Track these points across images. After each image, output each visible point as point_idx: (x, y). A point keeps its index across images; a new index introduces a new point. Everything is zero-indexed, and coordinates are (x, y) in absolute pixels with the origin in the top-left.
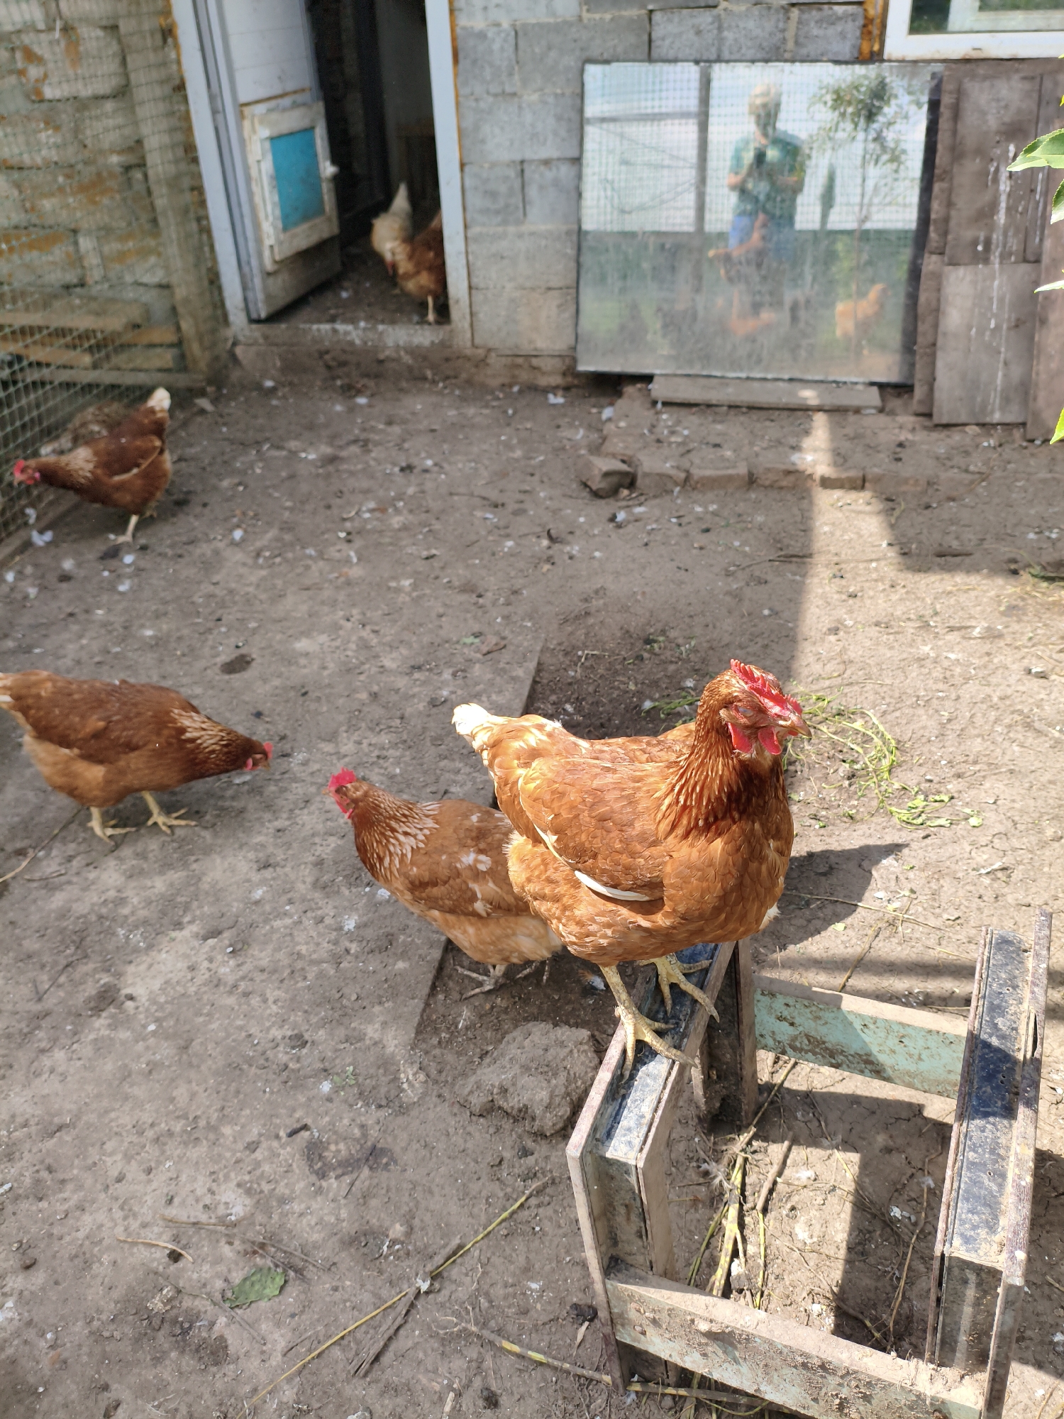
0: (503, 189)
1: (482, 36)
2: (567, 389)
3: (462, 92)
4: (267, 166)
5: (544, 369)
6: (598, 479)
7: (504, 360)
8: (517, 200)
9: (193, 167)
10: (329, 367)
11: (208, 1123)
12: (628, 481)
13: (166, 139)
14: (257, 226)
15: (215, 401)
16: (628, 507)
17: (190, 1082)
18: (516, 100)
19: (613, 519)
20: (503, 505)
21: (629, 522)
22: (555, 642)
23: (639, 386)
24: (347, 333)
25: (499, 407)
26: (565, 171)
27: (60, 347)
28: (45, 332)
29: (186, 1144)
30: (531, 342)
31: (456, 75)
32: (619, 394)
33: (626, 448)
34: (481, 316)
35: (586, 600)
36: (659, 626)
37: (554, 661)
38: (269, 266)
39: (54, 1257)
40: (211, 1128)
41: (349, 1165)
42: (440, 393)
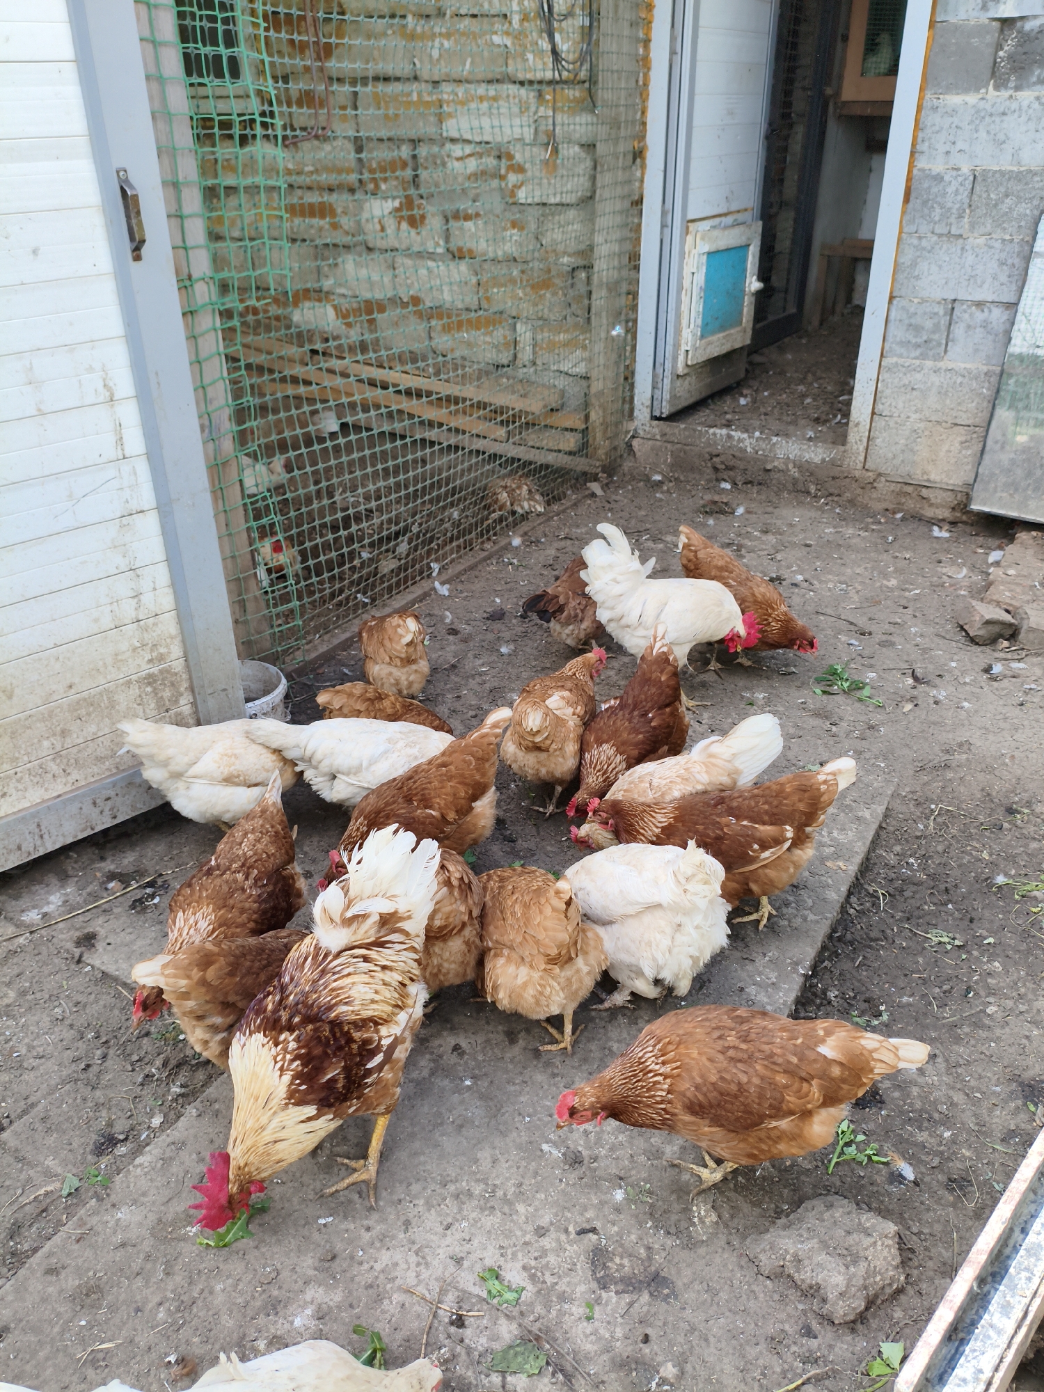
0: (929, 324)
1: (938, 178)
2: (953, 523)
3: (905, 230)
4: (700, 279)
5: (933, 501)
6: (978, 625)
7: (893, 487)
8: (940, 337)
9: (633, 273)
10: (716, 469)
11: (505, 1195)
12: (1009, 632)
13: (616, 248)
14: (678, 332)
15: (605, 487)
16: (1006, 660)
17: (494, 1148)
18: (961, 241)
19: (988, 670)
20: (870, 634)
21: (1005, 676)
22: (908, 789)
23: (1034, 533)
24: (740, 440)
25: (879, 531)
26: (998, 316)
27: (479, 418)
28: (468, 403)
29: (482, 1209)
30: (924, 473)
31: (903, 213)
32: (1011, 539)
33: (1013, 598)
34: (878, 441)
35: (948, 752)
36: (1026, 796)
37: (903, 808)
38: (681, 369)
39: (352, 1280)
40: (506, 1200)
41: (630, 1285)
42: (820, 509)
